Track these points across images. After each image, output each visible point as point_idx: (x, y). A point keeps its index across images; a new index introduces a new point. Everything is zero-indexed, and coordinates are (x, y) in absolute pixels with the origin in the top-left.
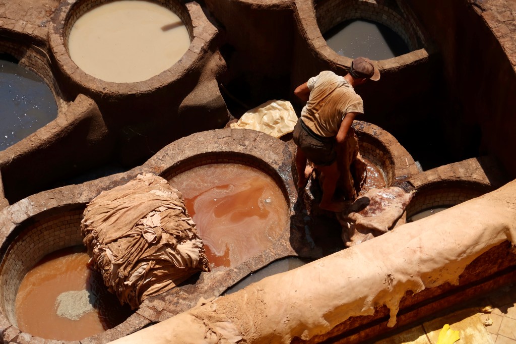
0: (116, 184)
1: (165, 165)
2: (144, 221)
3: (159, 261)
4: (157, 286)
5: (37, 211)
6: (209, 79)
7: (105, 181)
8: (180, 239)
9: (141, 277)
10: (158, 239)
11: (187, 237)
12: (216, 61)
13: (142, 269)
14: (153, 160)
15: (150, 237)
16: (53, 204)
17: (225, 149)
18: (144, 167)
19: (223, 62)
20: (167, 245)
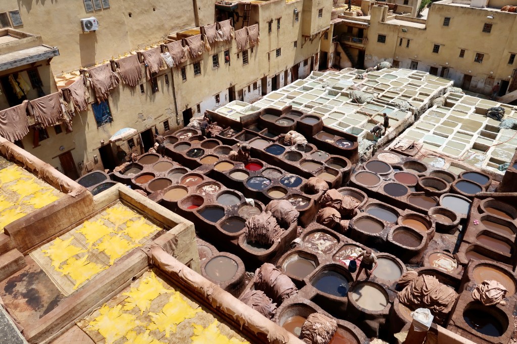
0: (328, 316)
1: (341, 324)
2: (317, 324)
3: (312, 334)
4: (308, 340)
5: (309, 305)
6: (377, 322)
7: (327, 313)
8: (319, 335)
9: (306, 334)
10: (315, 330)
11: (321, 336)
12: (383, 320)
13: (308, 332)
14: (340, 320)
15: (314, 327)
16: (313, 307)
17: (356, 334)
18: (337, 320)
19: (384, 322)
20: (316, 333)
